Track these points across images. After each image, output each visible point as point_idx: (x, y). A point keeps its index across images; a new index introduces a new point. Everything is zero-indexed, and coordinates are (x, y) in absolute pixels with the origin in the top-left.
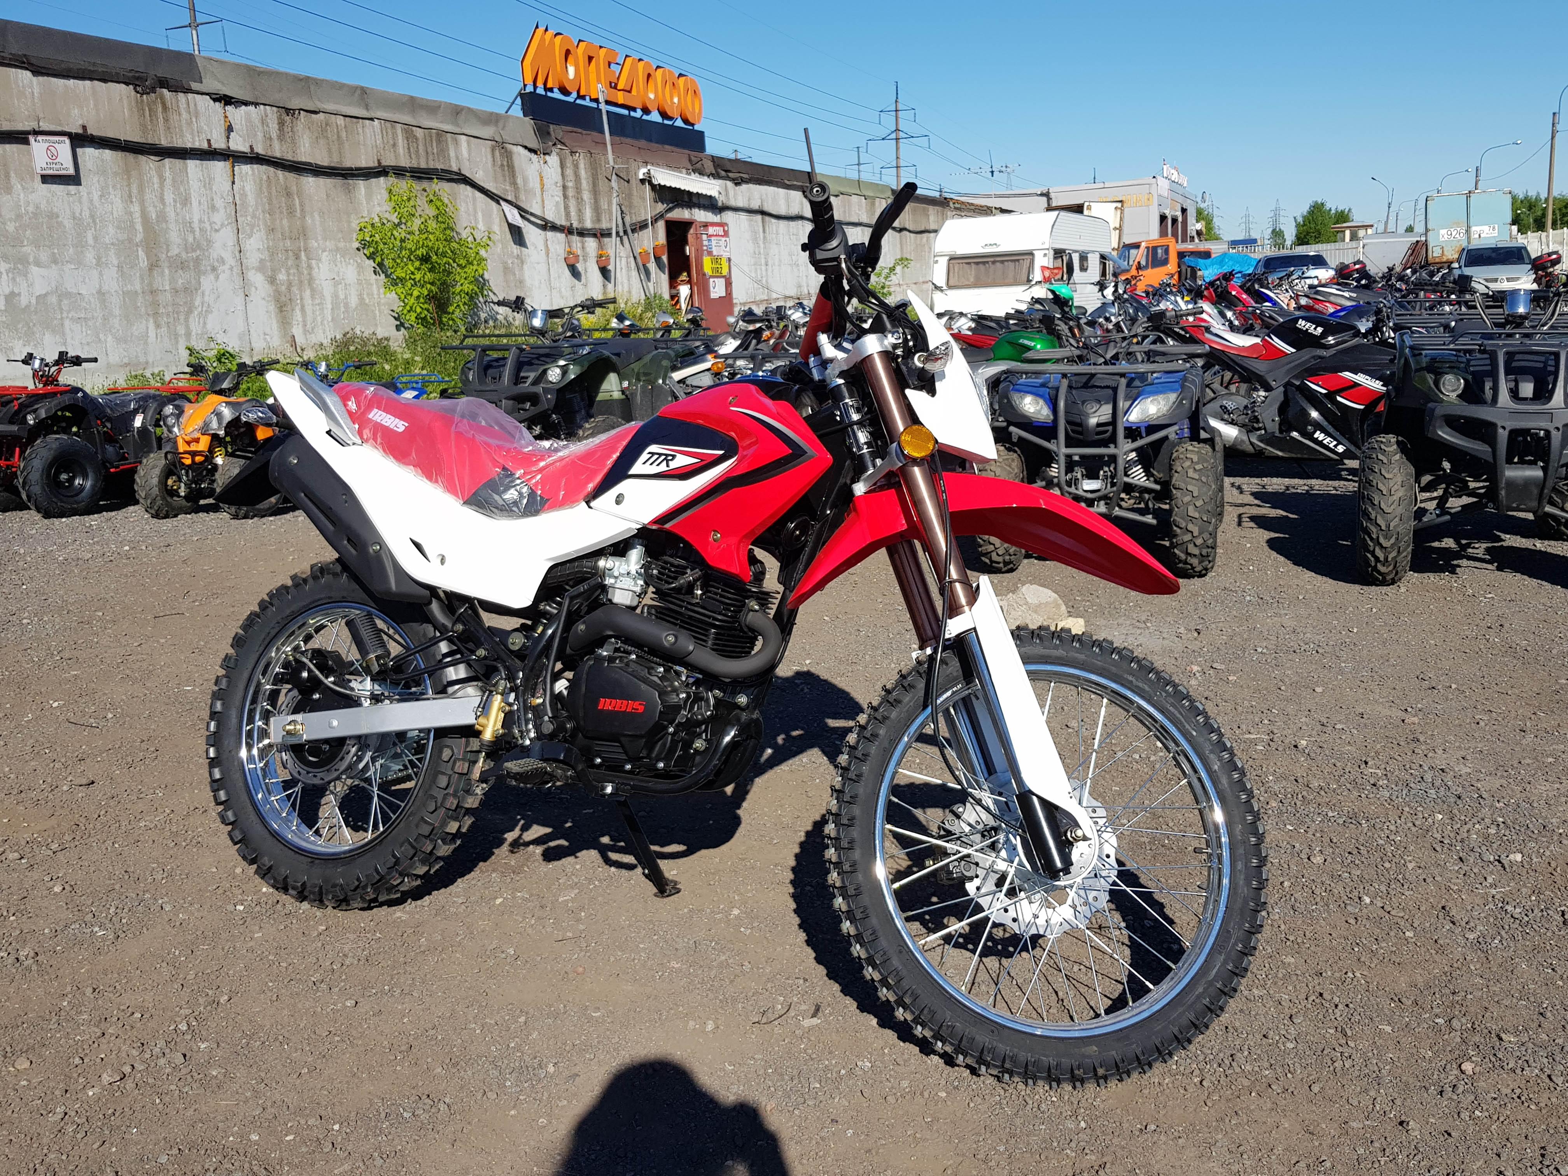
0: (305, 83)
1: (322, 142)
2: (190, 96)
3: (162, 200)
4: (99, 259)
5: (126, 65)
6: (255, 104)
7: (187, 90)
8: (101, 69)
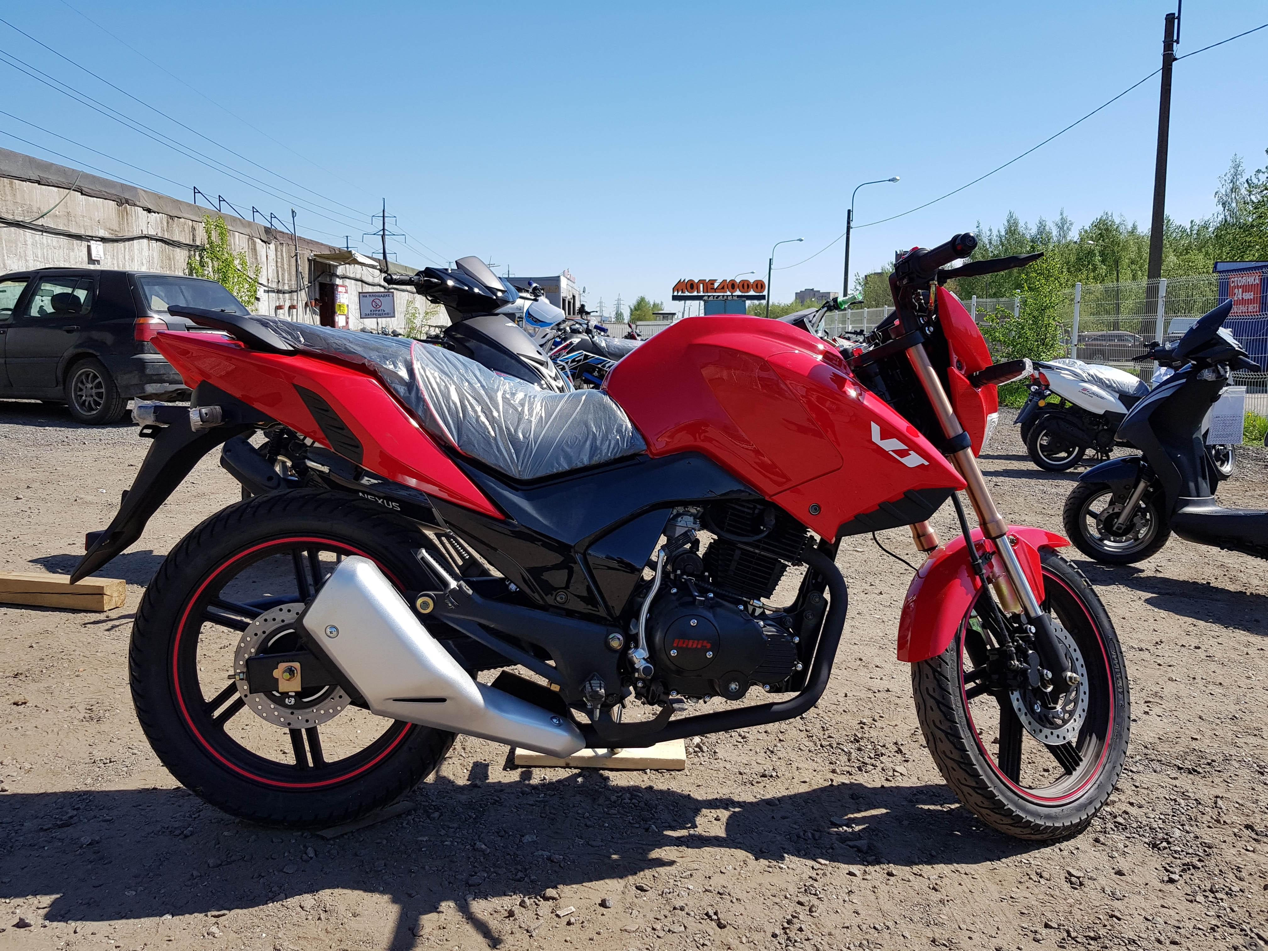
0: (177, 203)
1: (183, 233)
2: (136, 208)
3: (125, 258)
5: (113, 192)
6: (158, 213)
7: (135, 205)
8: (104, 193)
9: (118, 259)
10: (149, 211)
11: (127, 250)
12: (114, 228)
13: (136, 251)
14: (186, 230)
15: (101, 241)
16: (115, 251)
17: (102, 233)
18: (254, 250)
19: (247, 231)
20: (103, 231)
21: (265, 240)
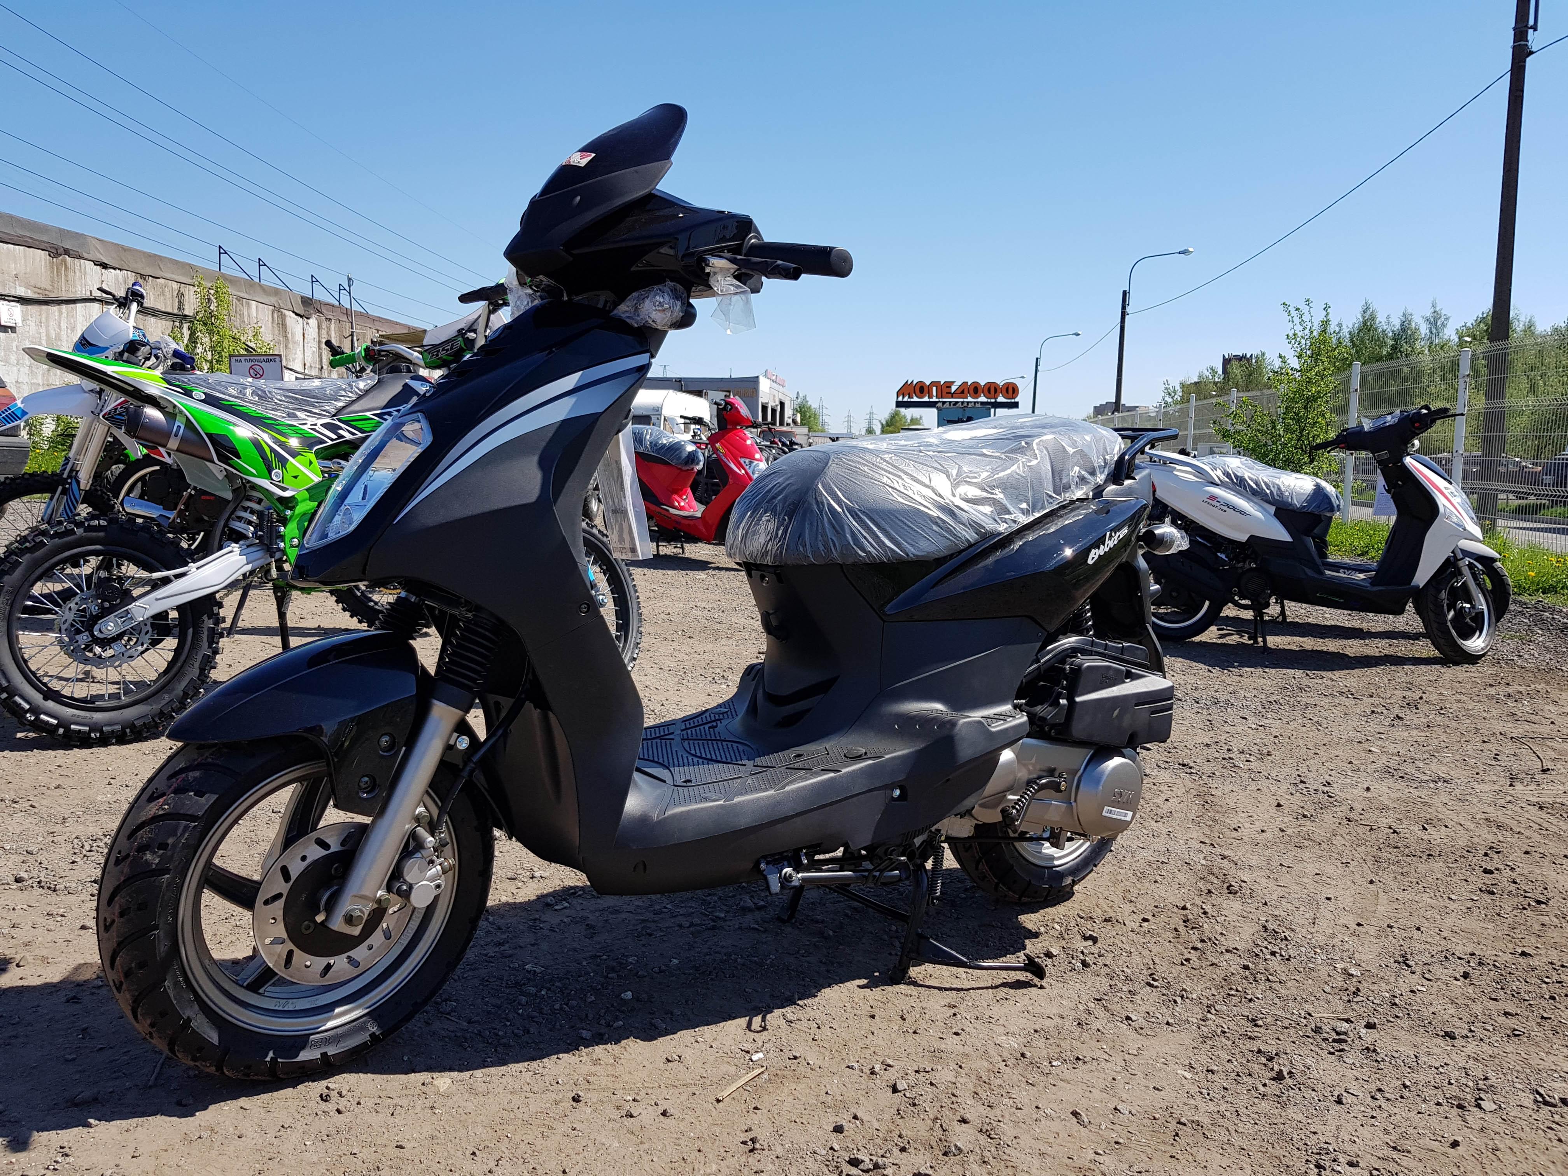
0: (154, 259)
1: (162, 298)
2: (82, 261)
3: (60, 326)
4: (18, 361)
5: (45, 239)
6: (120, 270)
7: (80, 257)
8: (30, 240)
9: (47, 326)
10: (105, 266)
11: (64, 315)
12: (43, 286)
13: (80, 318)
14: (167, 294)
15: (18, 302)
16: (44, 316)
17: (21, 291)
18: (282, 325)
19: (273, 300)
20: (23, 289)
21: (302, 312)
